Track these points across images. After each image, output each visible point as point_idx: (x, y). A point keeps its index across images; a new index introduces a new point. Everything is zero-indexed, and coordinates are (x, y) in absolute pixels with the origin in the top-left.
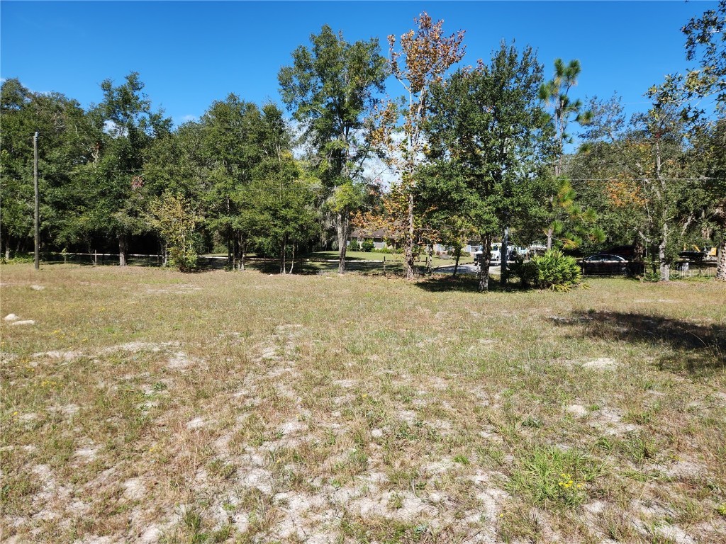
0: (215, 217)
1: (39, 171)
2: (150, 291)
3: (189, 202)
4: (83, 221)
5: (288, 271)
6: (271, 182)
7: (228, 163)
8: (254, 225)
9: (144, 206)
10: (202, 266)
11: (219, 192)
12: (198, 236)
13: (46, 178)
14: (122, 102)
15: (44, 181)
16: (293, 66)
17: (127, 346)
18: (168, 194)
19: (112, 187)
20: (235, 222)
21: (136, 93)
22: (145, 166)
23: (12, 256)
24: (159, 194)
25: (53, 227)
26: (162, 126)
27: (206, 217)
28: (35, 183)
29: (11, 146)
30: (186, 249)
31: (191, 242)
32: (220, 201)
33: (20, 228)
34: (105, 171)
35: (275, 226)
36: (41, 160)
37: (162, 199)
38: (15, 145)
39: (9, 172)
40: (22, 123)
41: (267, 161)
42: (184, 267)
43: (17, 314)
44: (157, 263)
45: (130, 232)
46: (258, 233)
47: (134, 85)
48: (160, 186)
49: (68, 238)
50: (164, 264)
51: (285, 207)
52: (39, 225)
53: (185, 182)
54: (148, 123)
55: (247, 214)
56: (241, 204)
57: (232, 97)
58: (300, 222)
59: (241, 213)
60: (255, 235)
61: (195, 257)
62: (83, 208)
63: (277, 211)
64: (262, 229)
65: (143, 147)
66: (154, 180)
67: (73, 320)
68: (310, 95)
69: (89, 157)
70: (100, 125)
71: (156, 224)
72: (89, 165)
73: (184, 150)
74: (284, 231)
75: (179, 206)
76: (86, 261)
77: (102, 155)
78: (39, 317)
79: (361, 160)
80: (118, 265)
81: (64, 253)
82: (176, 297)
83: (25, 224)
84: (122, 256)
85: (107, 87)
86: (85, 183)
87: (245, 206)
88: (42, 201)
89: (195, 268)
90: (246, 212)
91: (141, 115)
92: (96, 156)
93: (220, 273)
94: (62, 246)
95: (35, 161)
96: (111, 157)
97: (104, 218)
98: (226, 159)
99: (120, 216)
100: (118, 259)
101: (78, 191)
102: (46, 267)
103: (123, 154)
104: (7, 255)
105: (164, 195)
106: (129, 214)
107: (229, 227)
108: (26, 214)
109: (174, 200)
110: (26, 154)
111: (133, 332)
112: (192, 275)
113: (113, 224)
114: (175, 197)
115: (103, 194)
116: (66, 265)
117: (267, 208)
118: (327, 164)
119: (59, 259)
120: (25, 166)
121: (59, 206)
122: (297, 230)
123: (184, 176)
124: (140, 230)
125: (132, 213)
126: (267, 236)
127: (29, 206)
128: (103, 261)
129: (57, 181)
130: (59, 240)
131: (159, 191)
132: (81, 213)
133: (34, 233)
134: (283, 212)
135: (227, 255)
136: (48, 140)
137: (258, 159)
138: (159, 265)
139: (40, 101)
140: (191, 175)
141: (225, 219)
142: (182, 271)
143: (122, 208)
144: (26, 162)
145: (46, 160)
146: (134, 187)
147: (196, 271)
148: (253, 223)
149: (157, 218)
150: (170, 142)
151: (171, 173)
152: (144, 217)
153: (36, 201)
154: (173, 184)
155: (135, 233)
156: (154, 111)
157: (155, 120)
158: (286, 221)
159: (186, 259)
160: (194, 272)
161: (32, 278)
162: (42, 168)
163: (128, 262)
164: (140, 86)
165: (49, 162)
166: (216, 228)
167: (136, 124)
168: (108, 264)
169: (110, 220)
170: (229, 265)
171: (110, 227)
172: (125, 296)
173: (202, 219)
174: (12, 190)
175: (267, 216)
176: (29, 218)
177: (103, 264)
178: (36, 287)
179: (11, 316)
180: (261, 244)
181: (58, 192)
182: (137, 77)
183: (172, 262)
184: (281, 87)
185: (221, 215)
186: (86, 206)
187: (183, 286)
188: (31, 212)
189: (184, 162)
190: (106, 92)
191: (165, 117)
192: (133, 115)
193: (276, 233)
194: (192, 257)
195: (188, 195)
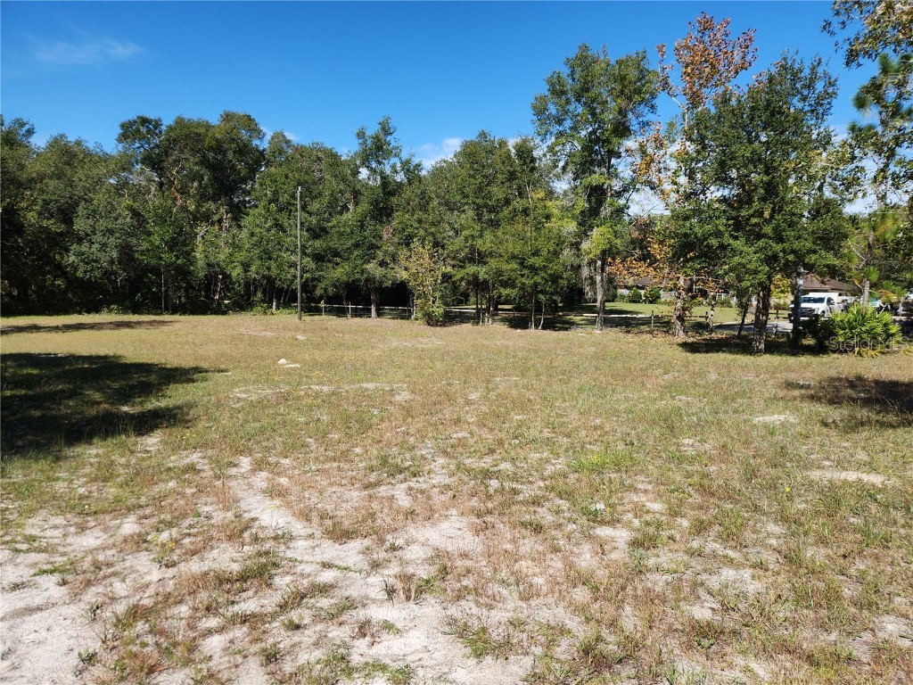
0: (461, 267)
1: (302, 223)
2: (394, 344)
3: (437, 251)
4: (339, 273)
5: (537, 327)
6: (520, 227)
7: (478, 208)
8: (500, 275)
9: (394, 259)
10: (449, 319)
11: (466, 240)
12: (445, 287)
13: (307, 231)
14: (377, 149)
15: (305, 233)
16: (547, 93)
17: (365, 385)
18: (416, 243)
19: (365, 238)
20: (483, 272)
21: (389, 138)
22: (395, 214)
23: (278, 308)
24: (408, 245)
25: (313, 279)
26: (411, 171)
27: (454, 266)
28: (298, 235)
29: (277, 200)
30: (433, 302)
31: (437, 294)
32: (467, 250)
33: (285, 280)
34: (360, 221)
35: (523, 276)
36: (303, 213)
37: (410, 250)
38: (281, 199)
39: (276, 225)
40: (287, 177)
41: (518, 204)
42: (431, 320)
43: (286, 359)
44: (406, 316)
45: (381, 283)
46: (505, 284)
47: (386, 130)
48: (409, 236)
49: (326, 289)
50: (413, 317)
51: (533, 255)
52: (302, 277)
53: (433, 230)
54: (398, 169)
55: (493, 263)
56: (487, 253)
57: (483, 135)
58: (549, 272)
59: (487, 263)
60: (502, 286)
61: (441, 311)
62: (338, 260)
63: (524, 259)
64: (509, 279)
65: (394, 195)
66: (404, 230)
67: (329, 365)
68: (568, 124)
69: (345, 208)
70: (356, 173)
71: (404, 275)
72: (346, 216)
73: (433, 195)
74: (532, 282)
75: (427, 256)
76: (341, 313)
77: (356, 204)
78: (303, 362)
79: (626, 195)
80: (370, 317)
81: (322, 305)
82: (417, 350)
83: (289, 276)
84: (373, 308)
85: (361, 135)
86: (341, 234)
87: (491, 255)
88: (304, 253)
89: (441, 322)
90: (492, 261)
91: (394, 160)
92: (351, 207)
93: (467, 327)
94: (321, 298)
95: (298, 214)
96: (365, 206)
97: (358, 270)
98: (474, 203)
99: (371, 267)
100: (370, 311)
101: (335, 243)
102: (307, 318)
103: (375, 203)
104: (274, 307)
105: (412, 246)
106: (380, 265)
107: (475, 277)
108: (291, 266)
109: (421, 250)
110: (290, 207)
111: (373, 376)
112: (438, 328)
113: (365, 276)
114: (424, 247)
115: (357, 246)
116: (324, 317)
117: (514, 257)
118: (582, 204)
119: (317, 311)
120: (289, 219)
121: (319, 258)
122: (547, 281)
123: (433, 224)
124: (390, 282)
125: (382, 264)
126: (513, 287)
127: (293, 258)
128: (356, 314)
129: (317, 232)
130: (318, 292)
131: (407, 242)
132: (337, 264)
133: (298, 284)
134: (532, 260)
135: (475, 307)
136: (310, 193)
137: (507, 202)
138: (408, 318)
139: (301, 151)
140: (439, 222)
141: (471, 269)
142: (429, 324)
143: (373, 259)
144: (290, 215)
145: (308, 212)
146: (385, 237)
147: (443, 324)
148: (499, 273)
149: (406, 269)
150: (419, 188)
151: (420, 221)
152: (393, 269)
153: (299, 254)
154: (422, 232)
155: (385, 285)
156: (404, 156)
157: (405, 164)
158: (534, 270)
159: (433, 312)
160: (441, 326)
161: (297, 329)
162: (304, 221)
163: (379, 314)
164: (392, 131)
165: (310, 214)
166: (462, 279)
167: (388, 171)
168: (361, 316)
169: (363, 272)
170: (476, 318)
171: (363, 278)
172: (372, 347)
173: (449, 269)
174: (279, 244)
175: (514, 265)
176: (292, 270)
177: (356, 316)
178: (299, 337)
179: (283, 361)
180: (507, 295)
181: (318, 243)
182: (390, 121)
183: (420, 315)
184: (535, 118)
185: (467, 265)
186: (341, 257)
187: (425, 341)
188: (293, 265)
189: (433, 208)
190: (361, 141)
191: (415, 161)
192: (386, 162)
193: (523, 284)
194: (438, 310)
195: (436, 244)
